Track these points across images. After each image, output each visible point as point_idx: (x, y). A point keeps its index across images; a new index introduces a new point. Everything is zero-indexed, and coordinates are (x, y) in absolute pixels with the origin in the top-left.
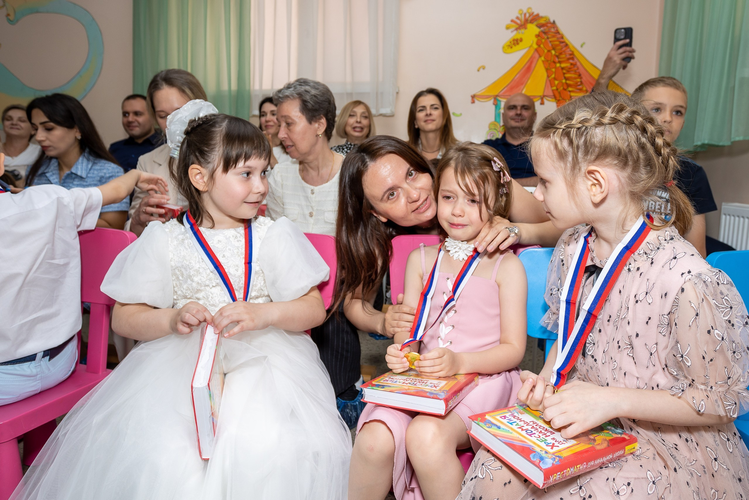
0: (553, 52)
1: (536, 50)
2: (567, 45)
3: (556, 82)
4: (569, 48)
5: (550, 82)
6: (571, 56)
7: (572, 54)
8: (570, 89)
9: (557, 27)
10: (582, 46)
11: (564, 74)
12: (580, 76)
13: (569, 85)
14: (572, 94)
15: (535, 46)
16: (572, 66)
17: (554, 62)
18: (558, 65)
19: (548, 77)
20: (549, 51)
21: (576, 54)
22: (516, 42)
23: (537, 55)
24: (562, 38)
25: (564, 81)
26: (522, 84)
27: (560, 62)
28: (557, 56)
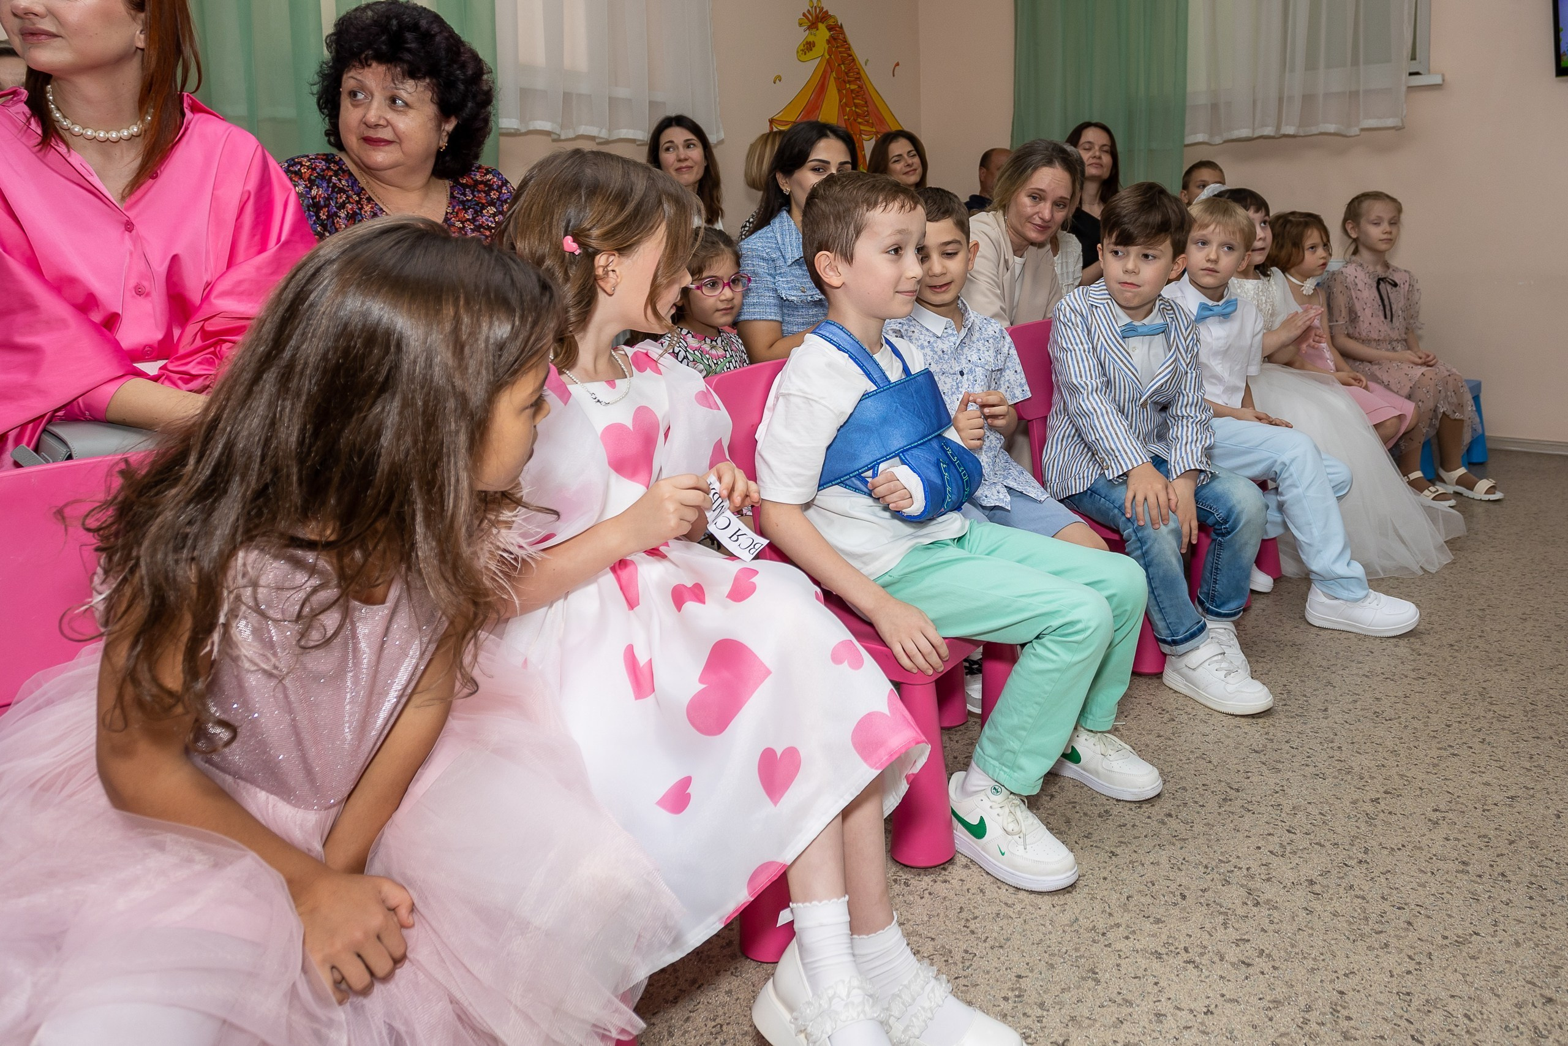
0: (842, 66)
1: (828, 62)
2: (853, 59)
3: (848, 109)
4: (855, 64)
5: (842, 108)
6: (858, 76)
7: (858, 73)
8: (860, 120)
10: (866, 63)
11: (854, 99)
12: (866, 102)
13: (858, 115)
14: (862, 128)
15: (827, 57)
16: (860, 89)
17: (844, 81)
18: (848, 86)
19: (840, 99)
20: (839, 65)
21: (862, 72)
22: (809, 46)
23: (829, 69)
24: (849, 48)
25: (854, 110)
27: (850, 82)
28: (846, 73)
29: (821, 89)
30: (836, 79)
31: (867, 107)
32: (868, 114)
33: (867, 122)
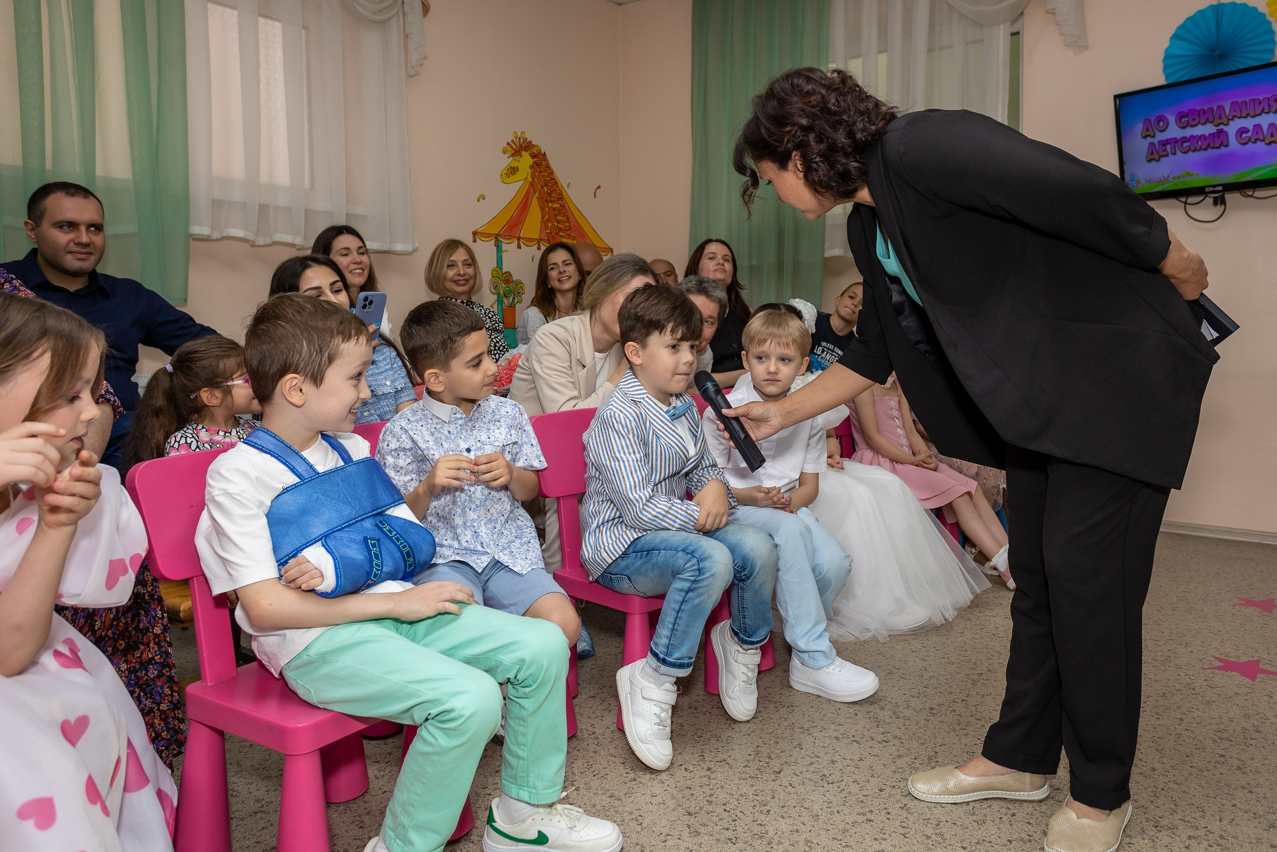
0: (545, 188)
1: (531, 184)
2: (556, 183)
3: (550, 224)
4: (558, 186)
5: (544, 223)
6: (561, 196)
7: (561, 194)
8: (561, 234)
9: (548, 161)
10: (568, 187)
11: (556, 215)
12: (568, 219)
13: (560, 230)
15: (531, 180)
16: (562, 208)
17: (547, 201)
18: (550, 205)
19: (543, 217)
20: (542, 187)
21: (564, 194)
22: (513, 170)
23: (532, 191)
24: (552, 173)
25: (556, 224)
26: (520, 223)
27: (552, 202)
28: (549, 194)
29: (524, 206)
30: (539, 199)
31: (569, 222)
32: (570, 229)
33: (569, 235)
